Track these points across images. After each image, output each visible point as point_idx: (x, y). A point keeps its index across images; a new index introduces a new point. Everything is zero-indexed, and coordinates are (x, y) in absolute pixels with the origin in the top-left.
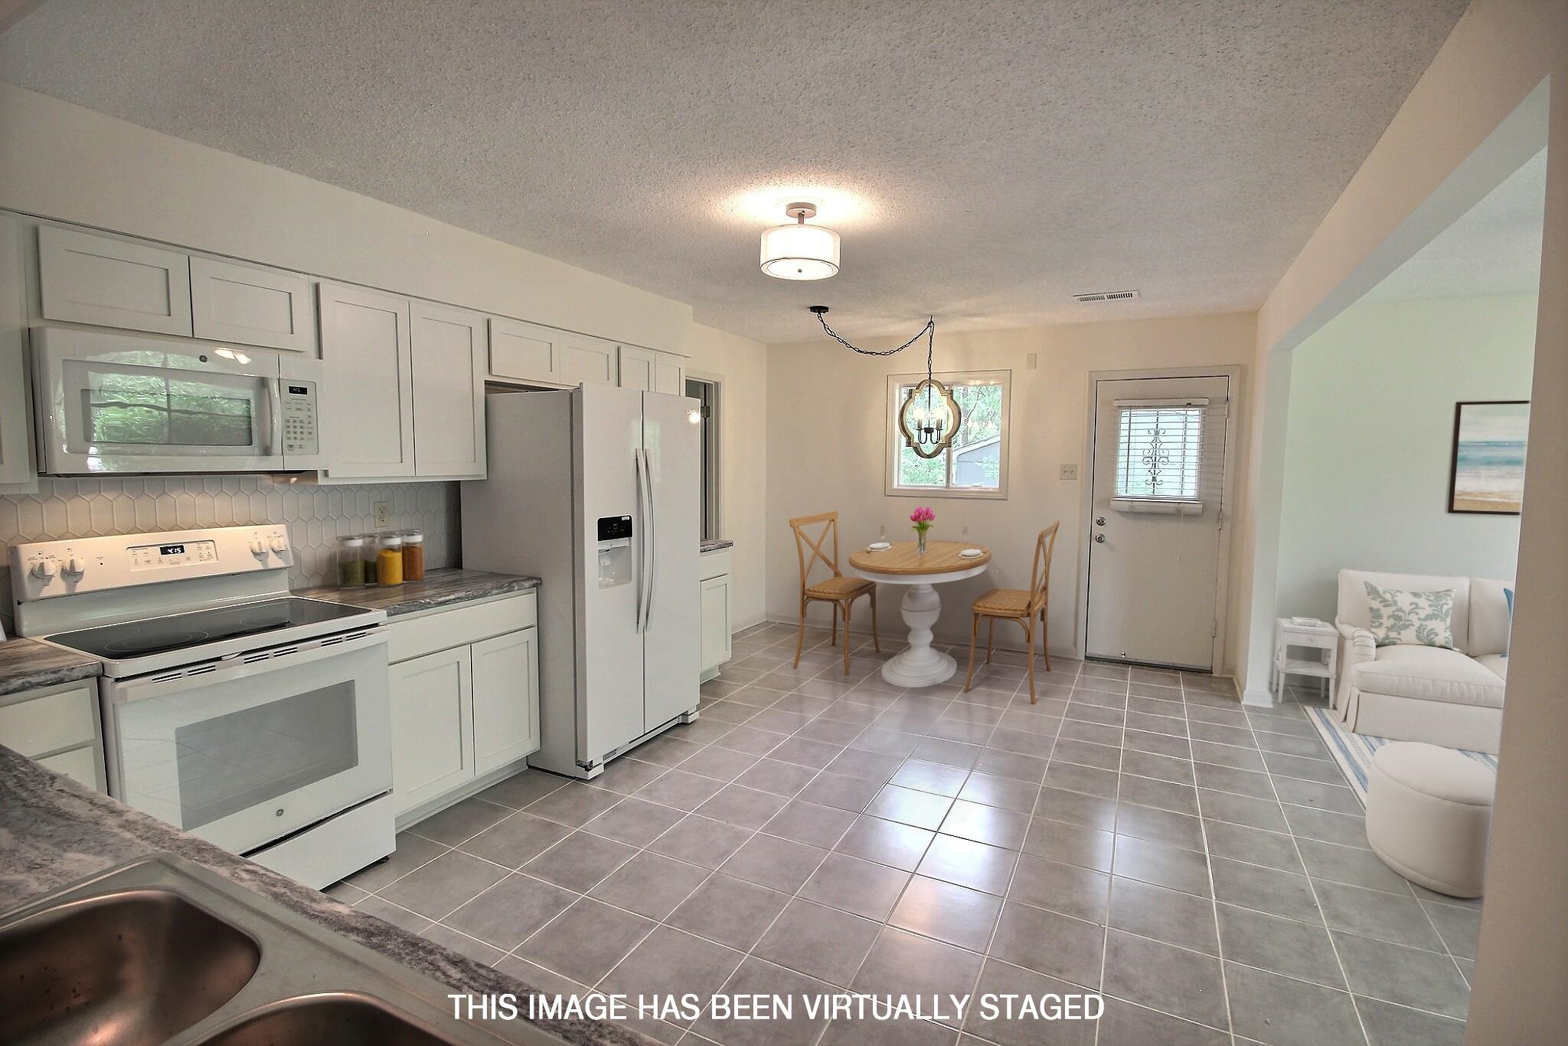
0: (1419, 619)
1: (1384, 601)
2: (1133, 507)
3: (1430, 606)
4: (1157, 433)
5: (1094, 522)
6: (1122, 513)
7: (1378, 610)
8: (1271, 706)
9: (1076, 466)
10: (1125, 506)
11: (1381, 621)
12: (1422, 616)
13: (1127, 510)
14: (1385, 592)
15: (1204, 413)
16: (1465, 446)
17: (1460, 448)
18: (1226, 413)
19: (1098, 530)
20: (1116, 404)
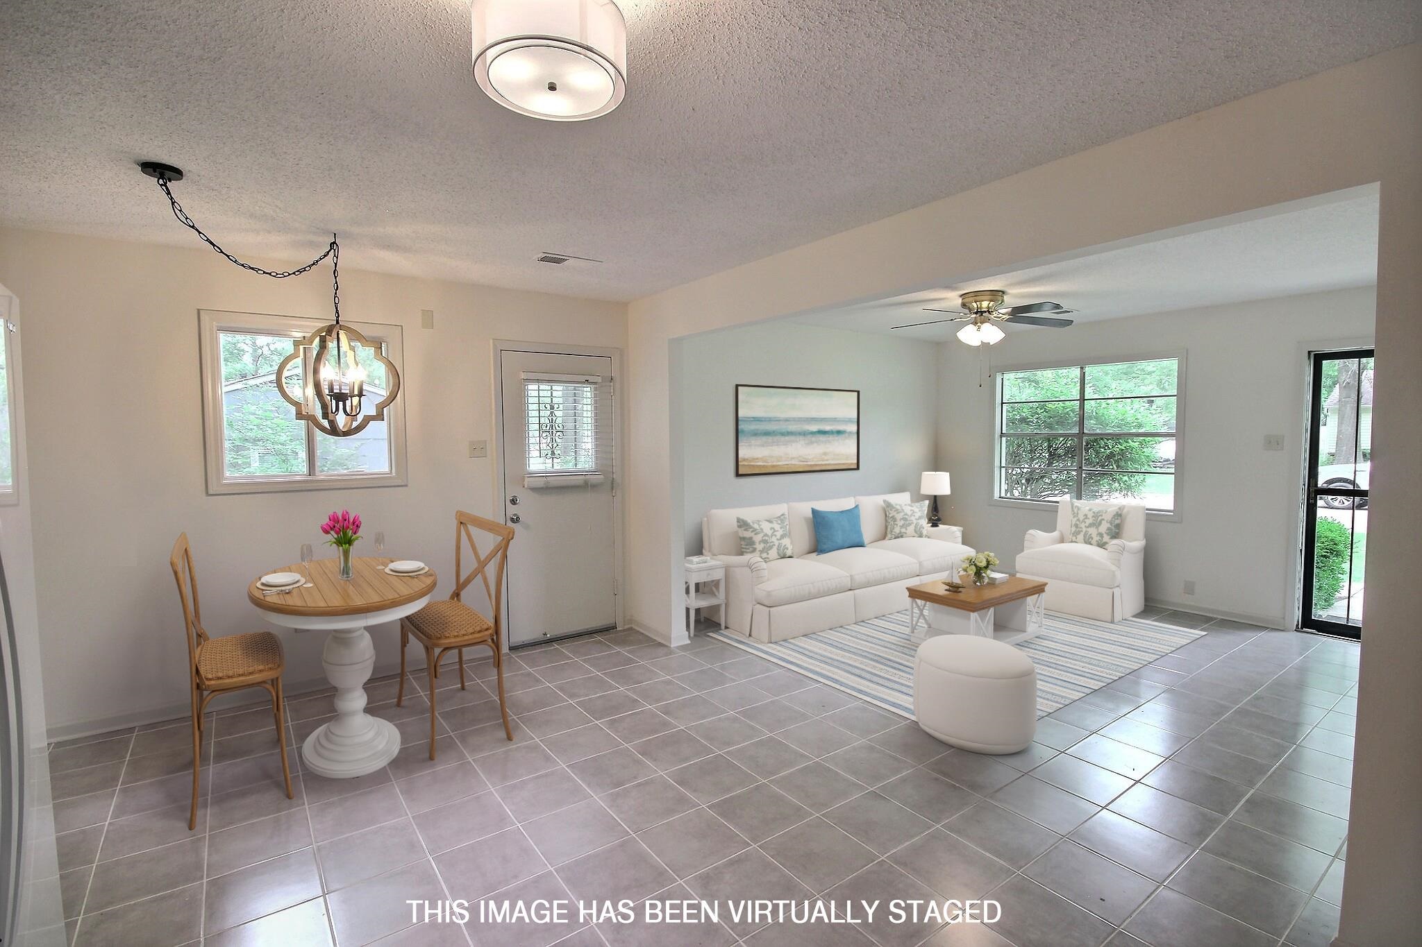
0: (778, 540)
1: (755, 530)
2: (548, 482)
3: (781, 528)
4: (552, 408)
5: (508, 503)
6: (534, 489)
7: (751, 538)
8: (689, 642)
9: (485, 442)
10: (540, 483)
11: (755, 546)
12: (778, 537)
13: (542, 486)
14: (753, 523)
15: (596, 389)
16: (744, 421)
17: (740, 423)
18: (612, 391)
19: (512, 510)
20: (523, 376)
